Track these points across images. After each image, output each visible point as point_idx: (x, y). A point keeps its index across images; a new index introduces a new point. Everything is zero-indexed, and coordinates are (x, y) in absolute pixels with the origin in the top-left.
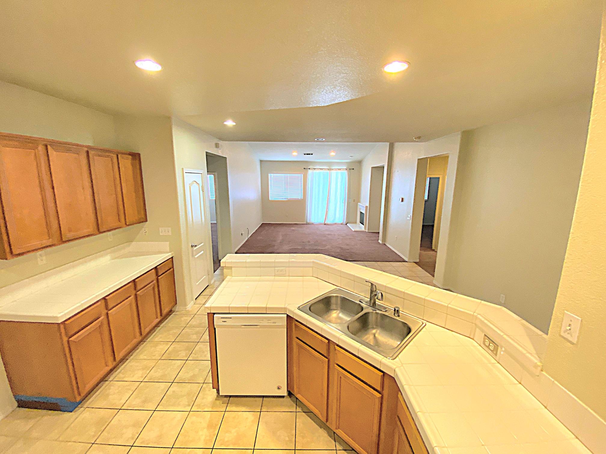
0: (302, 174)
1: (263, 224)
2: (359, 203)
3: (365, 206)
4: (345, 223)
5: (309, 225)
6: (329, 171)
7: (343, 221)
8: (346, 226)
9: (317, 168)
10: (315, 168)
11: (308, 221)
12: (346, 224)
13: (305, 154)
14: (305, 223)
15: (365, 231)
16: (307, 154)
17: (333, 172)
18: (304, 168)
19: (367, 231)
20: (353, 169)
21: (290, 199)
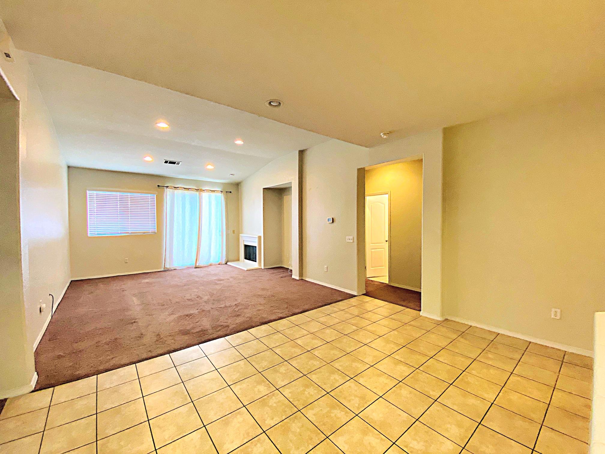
0: (155, 194)
1: (73, 283)
2: (240, 235)
3: (257, 237)
4: (224, 263)
5: (171, 272)
6: (198, 193)
7: (222, 259)
8: (226, 265)
9: (181, 187)
10: (176, 186)
11: (168, 266)
12: (226, 264)
13: (166, 162)
14: (162, 270)
15: (260, 267)
16: (171, 163)
17: (205, 195)
18: (158, 186)
19: (263, 267)
20: (231, 192)
21: (132, 233)
